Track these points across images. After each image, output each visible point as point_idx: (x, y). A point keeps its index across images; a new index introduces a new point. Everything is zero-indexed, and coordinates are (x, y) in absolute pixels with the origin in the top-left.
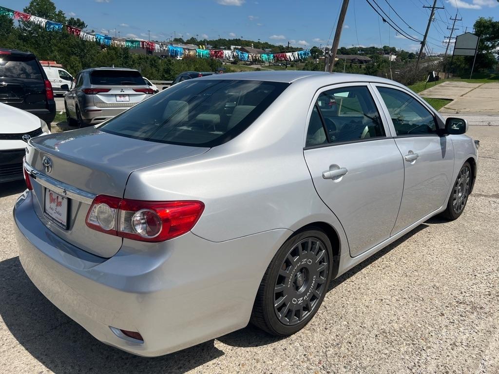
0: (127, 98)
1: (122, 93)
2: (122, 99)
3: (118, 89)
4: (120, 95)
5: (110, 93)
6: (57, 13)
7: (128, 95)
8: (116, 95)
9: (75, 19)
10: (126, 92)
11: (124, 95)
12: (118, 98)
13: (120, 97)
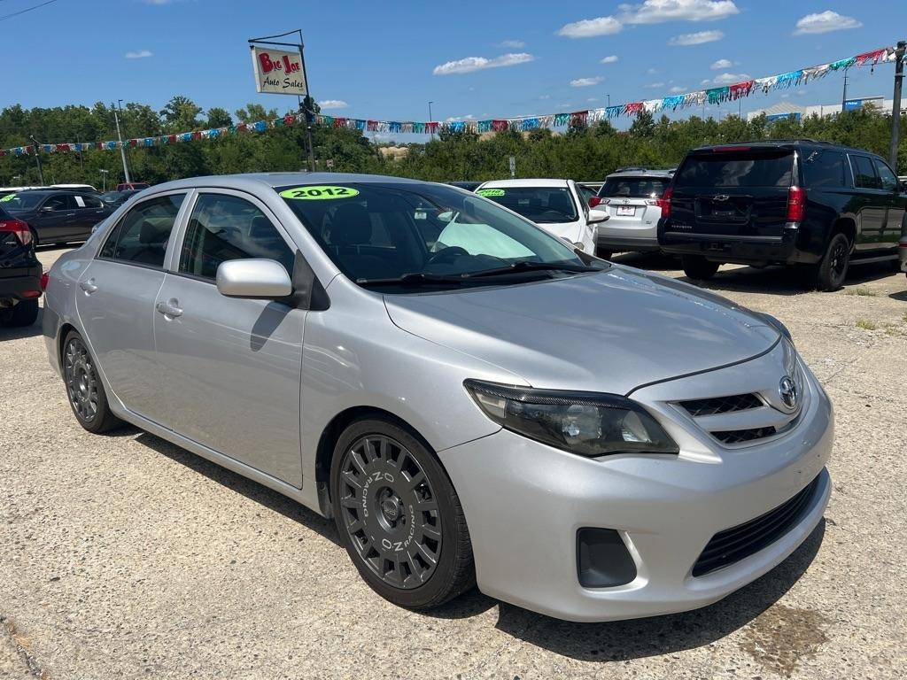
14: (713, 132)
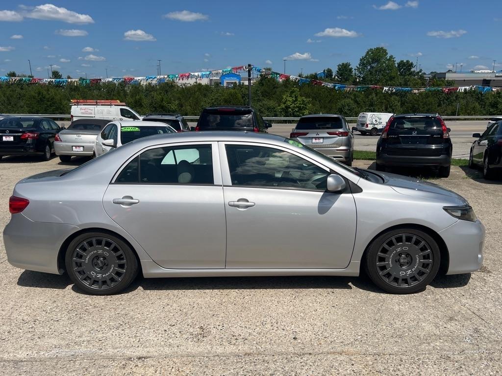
0: (321, 140)
1: (318, 136)
2: (317, 141)
3: (313, 133)
4: (316, 138)
5: (308, 136)
6: (388, 58)
7: (323, 138)
8: (312, 138)
9: (405, 61)
10: (321, 135)
11: (319, 138)
12: (314, 141)
13: (316, 139)
14: (99, 87)
